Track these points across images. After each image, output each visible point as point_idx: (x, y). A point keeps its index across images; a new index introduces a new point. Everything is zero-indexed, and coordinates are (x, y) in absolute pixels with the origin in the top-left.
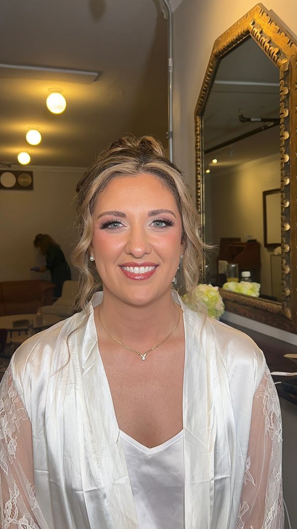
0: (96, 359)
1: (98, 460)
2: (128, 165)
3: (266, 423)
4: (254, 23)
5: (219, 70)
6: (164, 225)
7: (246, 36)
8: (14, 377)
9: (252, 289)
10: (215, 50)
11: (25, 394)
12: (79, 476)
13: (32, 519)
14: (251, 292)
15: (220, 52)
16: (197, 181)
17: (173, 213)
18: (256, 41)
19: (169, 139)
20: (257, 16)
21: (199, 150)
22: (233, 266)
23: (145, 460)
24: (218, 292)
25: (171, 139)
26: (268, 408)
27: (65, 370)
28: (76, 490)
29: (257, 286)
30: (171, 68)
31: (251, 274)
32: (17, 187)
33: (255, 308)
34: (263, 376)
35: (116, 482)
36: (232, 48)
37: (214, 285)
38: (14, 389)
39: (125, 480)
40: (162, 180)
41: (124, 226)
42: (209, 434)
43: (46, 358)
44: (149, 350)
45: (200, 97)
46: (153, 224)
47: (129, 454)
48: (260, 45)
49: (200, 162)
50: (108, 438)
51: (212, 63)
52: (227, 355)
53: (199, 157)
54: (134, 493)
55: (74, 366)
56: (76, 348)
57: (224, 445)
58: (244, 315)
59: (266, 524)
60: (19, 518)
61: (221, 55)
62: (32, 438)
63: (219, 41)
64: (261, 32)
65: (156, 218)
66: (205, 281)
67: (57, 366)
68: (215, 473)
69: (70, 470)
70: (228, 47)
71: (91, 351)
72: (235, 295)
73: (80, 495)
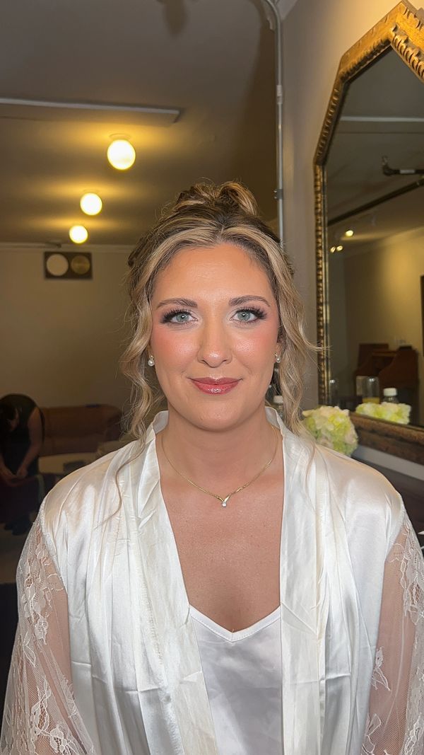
0: (157, 505)
1: (159, 647)
2: (200, 232)
3: (405, 600)
4: (395, 29)
5: (347, 99)
6: (252, 317)
7: (386, 48)
8: (43, 531)
9: (399, 414)
10: (342, 70)
11: (59, 554)
12: (132, 670)
13: (69, 729)
14: (397, 417)
15: (348, 73)
16: (318, 258)
17: (264, 300)
18: (400, 55)
19: (278, 199)
20: (401, 20)
21: (320, 213)
22: (372, 380)
23: (226, 649)
24: (349, 418)
25: (281, 201)
26: (408, 578)
27: (115, 520)
28: (128, 689)
29: (406, 409)
30: (281, 99)
31: (398, 392)
32: (70, 274)
33: (402, 439)
34: (401, 531)
35: (185, 679)
36: (365, 66)
37: (342, 408)
38: (44, 546)
39: (197, 676)
40: (250, 252)
41: (195, 319)
42: (317, 613)
43: (88, 503)
44: (232, 492)
45: (322, 138)
46: (236, 317)
47: (204, 640)
48: (404, 60)
49: (321, 231)
50: (173, 616)
51: (337, 89)
52: (346, 500)
53: (321, 224)
54: (210, 695)
55: (127, 514)
56: (130, 489)
57: (341, 630)
58: (386, 450)
59: (406, 748)
60: (50, 729)
61: (350, 77)
62: (68, 618)
63: (347, 56)
64: (406, 41)
65: (241, 306)
66: (330, 402)
67: (104, 514)
68: (327, 670)
69: (120, 662)
70: (360, 64)
71: (150, 492)
72: (373, 422)
73: (134, 696)
